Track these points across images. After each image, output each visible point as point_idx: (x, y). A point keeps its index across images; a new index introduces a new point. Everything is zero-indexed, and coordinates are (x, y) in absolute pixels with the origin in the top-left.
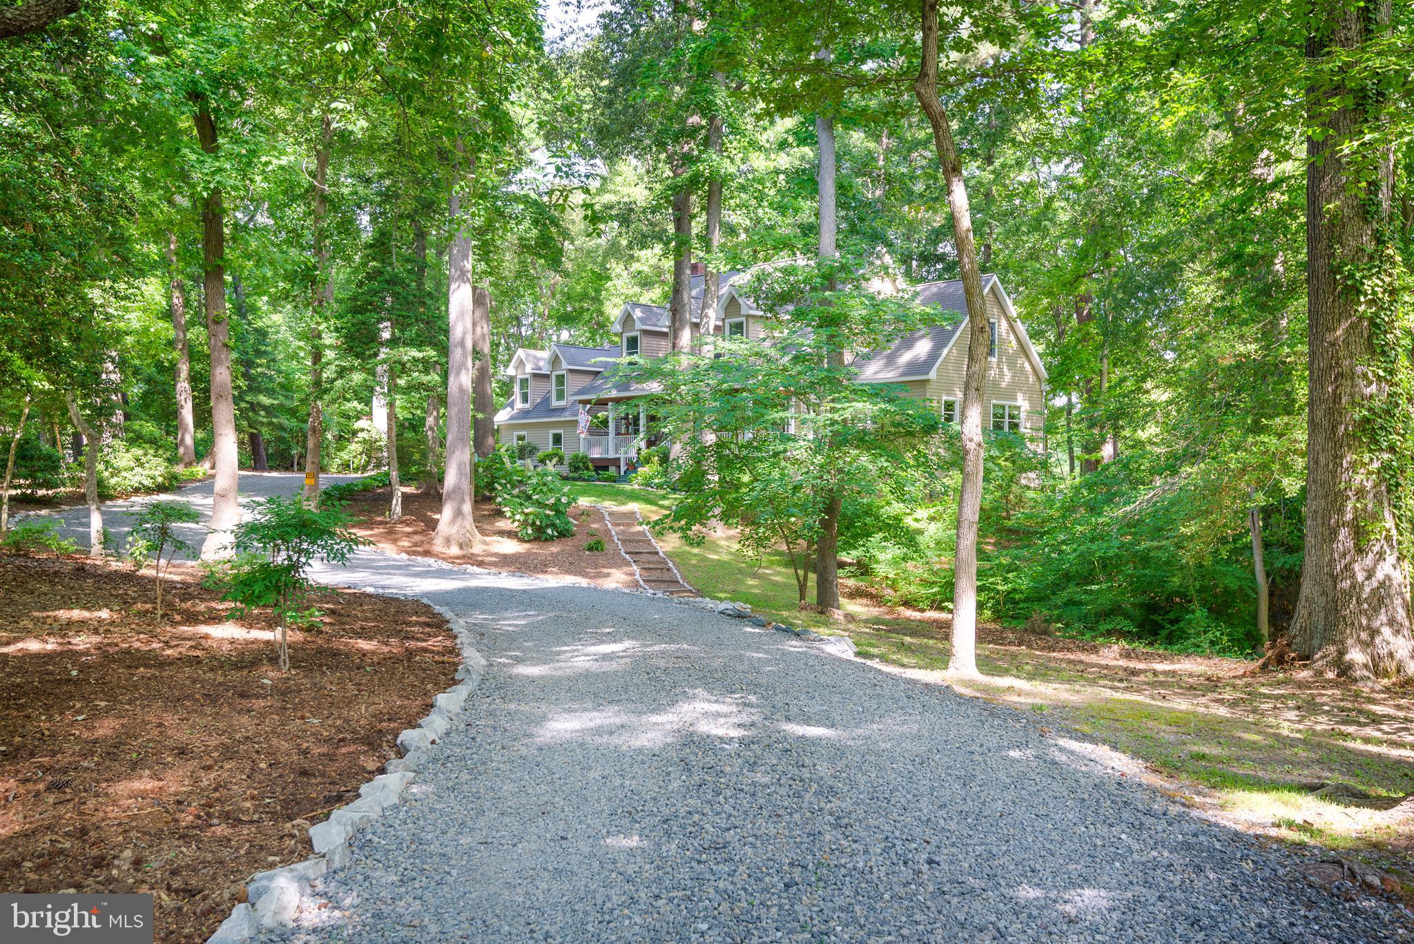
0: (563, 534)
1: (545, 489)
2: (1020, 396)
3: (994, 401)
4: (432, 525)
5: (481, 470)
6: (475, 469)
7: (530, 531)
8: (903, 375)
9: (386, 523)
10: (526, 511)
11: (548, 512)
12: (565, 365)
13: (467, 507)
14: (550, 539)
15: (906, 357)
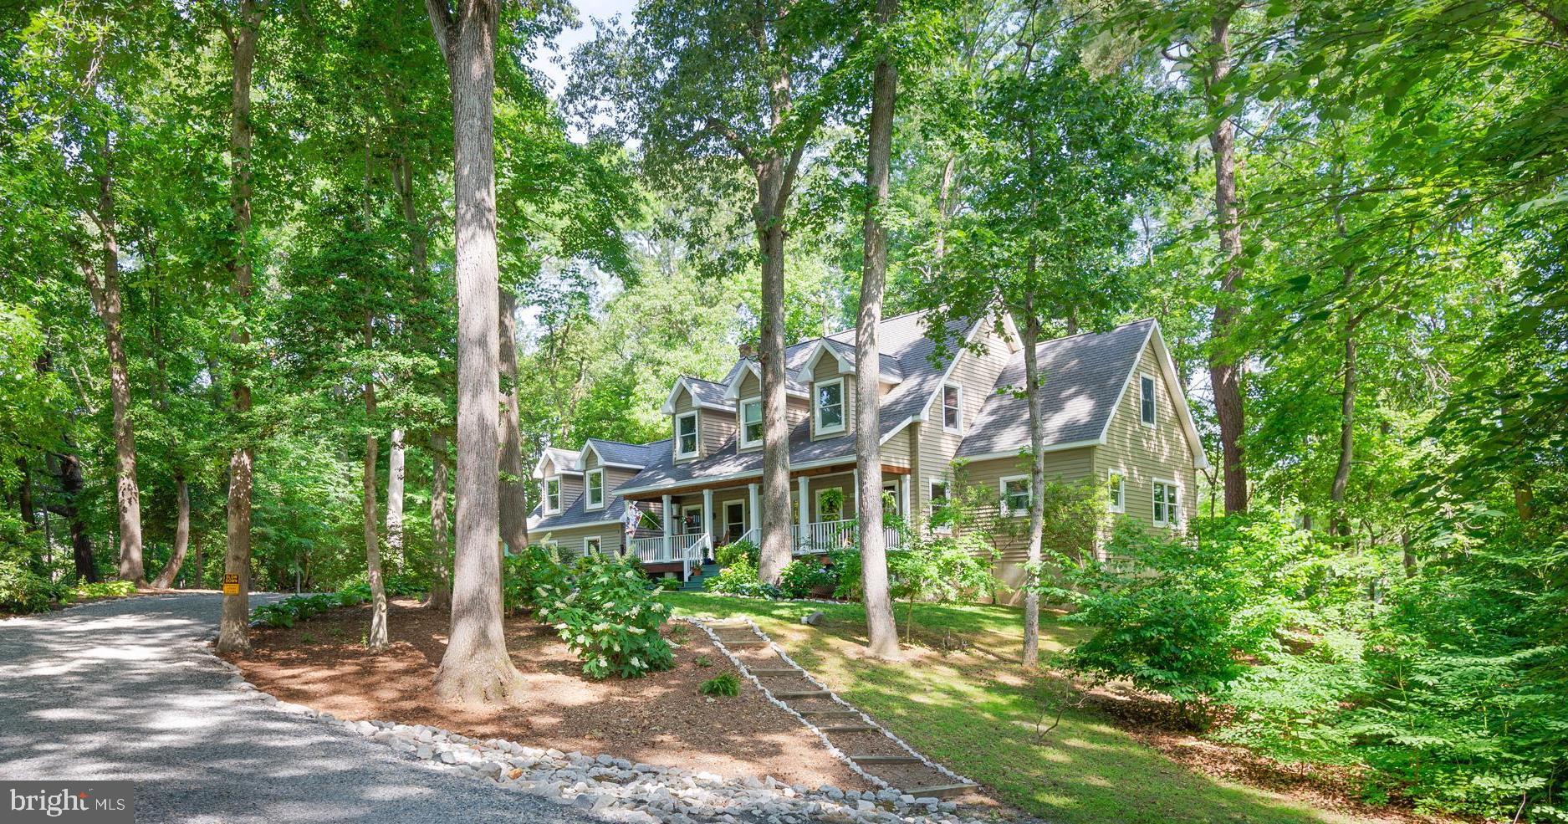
0: (658, 666)
1: (623, 592)
2: (1177, 475)
3: (1155, 479)
4: (436, 654)
5: (513, 570)
6: (505, 564)
7: (603, 663)
8: (1057, 442)
9: (363, 654)
10: (596, 628)
11: (632, 629)
12: (601, 461)
13: (496, 629)
14: (635, 675)
15: (1055, 423)
